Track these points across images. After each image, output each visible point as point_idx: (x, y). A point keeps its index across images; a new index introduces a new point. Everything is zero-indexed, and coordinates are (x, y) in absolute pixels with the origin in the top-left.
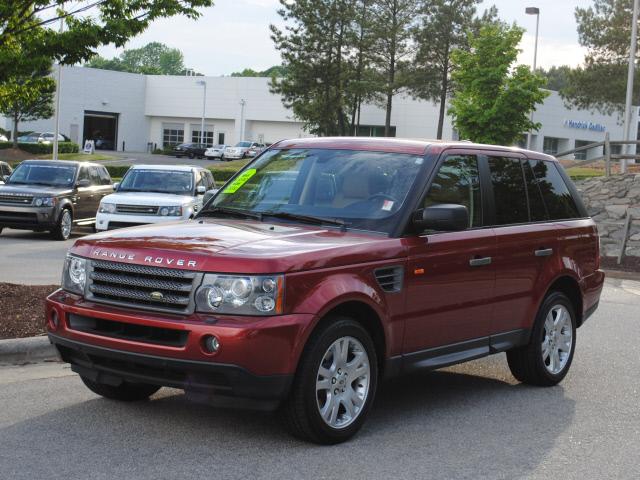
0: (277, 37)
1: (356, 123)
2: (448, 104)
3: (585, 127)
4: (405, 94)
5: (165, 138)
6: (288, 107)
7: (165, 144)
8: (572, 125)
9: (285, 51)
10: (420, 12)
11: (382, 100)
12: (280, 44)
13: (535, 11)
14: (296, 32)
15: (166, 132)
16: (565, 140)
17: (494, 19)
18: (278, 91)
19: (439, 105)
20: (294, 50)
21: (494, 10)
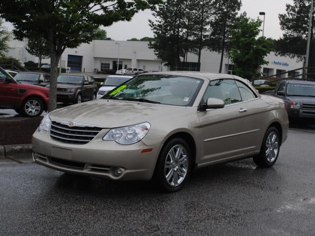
0: (152, 24)
1: (185, 61)
2: (225, 53)
3: (280, 64)
4: (206, 49)
5: (102, 67)
6: (156, 54)
7: (102, 69)
8: (275, 63)
9: (155, 30)
10: (213, 14)
11: (197, 51)
12: (153, 27)
13: (263, 14)
14: (160, 22)
15: (102, 64)
16: (272, 70)
17: (245, 17)
18: (152, 48)
19: (221, 54)
20: (159, 30)
21: (245, 13)
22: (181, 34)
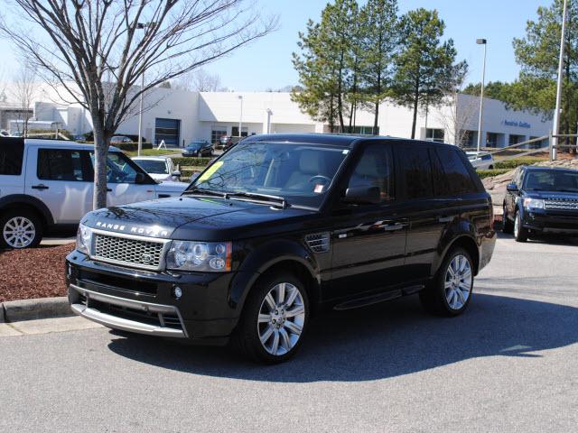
0: (296, 61)
1: (352, 124)
2: (419, 109)
3: (516, 125)
4: (388, 102)
5: (213, 137)
6: (303, 113)
8: (506, 123)
9: (301, 71)
10: (399, 44)
11: (371, 107)
12: (298, 66)
13: (484, 42)
14: (309, 58)
15: (214, 132)
16: (502, 135)
17: (452, 47)
18: (296, 101)
19: (413, 110)
20: (308, 71)
21: (451, 41)
22: (344, 78)
